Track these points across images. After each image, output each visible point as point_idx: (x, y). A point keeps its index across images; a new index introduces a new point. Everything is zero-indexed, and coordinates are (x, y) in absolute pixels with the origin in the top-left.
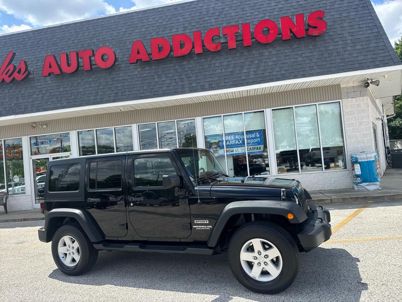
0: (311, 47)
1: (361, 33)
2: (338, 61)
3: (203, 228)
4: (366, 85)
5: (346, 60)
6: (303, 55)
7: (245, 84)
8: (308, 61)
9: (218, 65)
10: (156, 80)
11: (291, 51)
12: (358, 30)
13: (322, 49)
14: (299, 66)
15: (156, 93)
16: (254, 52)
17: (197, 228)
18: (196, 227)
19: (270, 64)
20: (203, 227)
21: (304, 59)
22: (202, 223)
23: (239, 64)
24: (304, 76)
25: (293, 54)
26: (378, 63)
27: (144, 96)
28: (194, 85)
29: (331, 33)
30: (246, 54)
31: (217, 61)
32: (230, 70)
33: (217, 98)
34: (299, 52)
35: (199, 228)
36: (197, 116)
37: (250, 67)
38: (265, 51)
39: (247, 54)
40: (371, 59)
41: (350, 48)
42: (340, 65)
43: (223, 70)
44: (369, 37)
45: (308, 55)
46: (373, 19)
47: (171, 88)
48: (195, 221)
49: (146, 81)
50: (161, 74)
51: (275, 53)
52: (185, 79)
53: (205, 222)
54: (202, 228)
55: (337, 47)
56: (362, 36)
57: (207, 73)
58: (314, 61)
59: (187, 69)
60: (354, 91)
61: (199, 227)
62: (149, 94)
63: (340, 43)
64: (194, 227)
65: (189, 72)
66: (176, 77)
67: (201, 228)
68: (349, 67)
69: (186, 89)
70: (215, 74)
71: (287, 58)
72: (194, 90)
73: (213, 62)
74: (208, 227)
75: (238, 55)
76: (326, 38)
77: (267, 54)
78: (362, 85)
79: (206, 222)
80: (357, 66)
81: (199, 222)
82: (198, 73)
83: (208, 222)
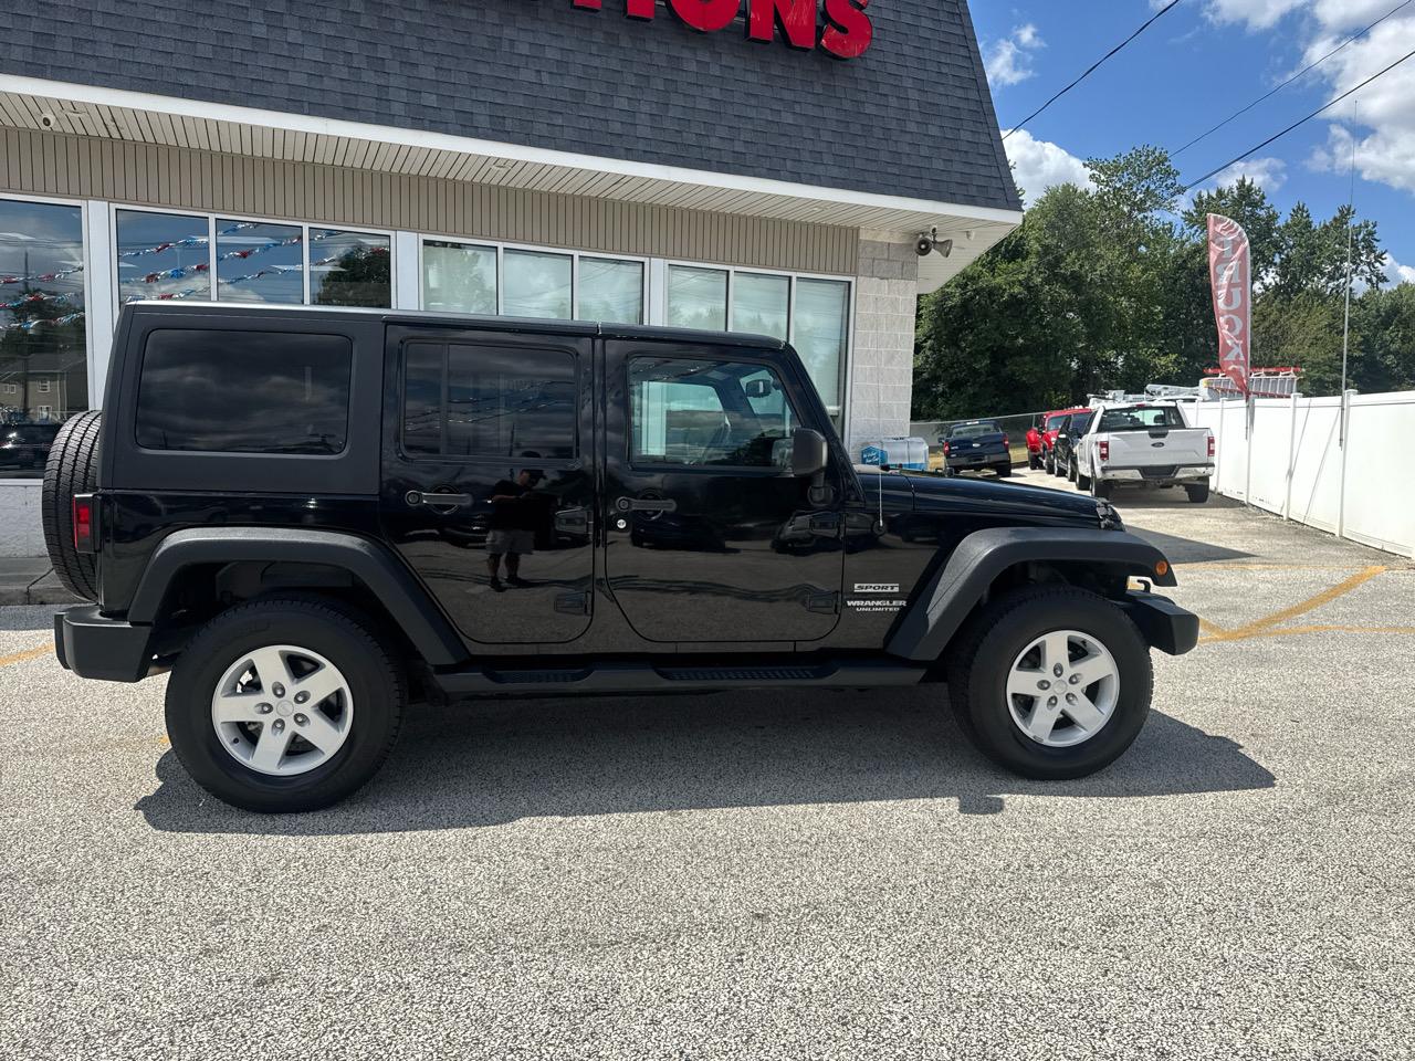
0: (818, 89)
1: (941, 89)
2: (884, 156)
3: (879, 607)
4: (923, 246)
5: (905, 161)
6: (797, 109)
7: (622, 151)
8: (808, 133)
9: (524, 49)
10: (260, 31)
11: (764, 83)
12: (934, 77)
13: (847, 105)
14: (784, 142)
15: (256, 89)
16: (652, 46)
17: (860, 607)
18: (858, 603)
19: (704, 105)
20: (878, 603)
21: (800, 121)
22: (880, 590)
23: (601, 72)
24: (796, 178)
25: (768, 93)
26: (973, 191)
27: (198, 86)
28: (431, 100)
29: (872, 65)
30: (625, 42)
31: (521, 33)
32: (570, 83)
33: (495, 177)
34: (787, 95)
35: (868, 606)
36: (400, 228)
37: (639, 97)
38: (686, 54)
39: (630, 46)
40: (958, 175)
41: (912, 127)
42: (889, 170)
43: (546, 79)
44: (958, 108)
45: (811, 111)
46: (970, 58)
47: (327, 83)
48: (856, 586)
49: (208, 23)
50: (282, 14)
51: (718, 73)
52: (394, 67)
53: (889, 590)
54: (875, 606)
55: (883, 114)
56: (943, 101)
57: (483, 70)
58: (827, 136)
59: (399, 27)
60: (888, 260)
61: (868, 603)
62: (225, 84)
63: (893, 102)
64: (849, 603)
65: (411, 42)
66: (352, 46)
67: (872, 607)
68: (909, 182)
69: (397, 108)
70: (512, 80)
71: (753, 102)
72: (431, 121)
73: (508, 32)
74: (894, 603)
75: (598, 37)
76: (860, 74)
77: (693, 67)
78: (911, 245)
79: (892, 588)
80: (927, 185)
81: (869, 590)
82: (448, 59)
83: (896, 590)
